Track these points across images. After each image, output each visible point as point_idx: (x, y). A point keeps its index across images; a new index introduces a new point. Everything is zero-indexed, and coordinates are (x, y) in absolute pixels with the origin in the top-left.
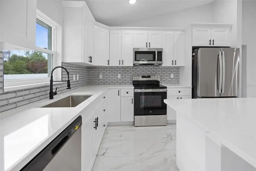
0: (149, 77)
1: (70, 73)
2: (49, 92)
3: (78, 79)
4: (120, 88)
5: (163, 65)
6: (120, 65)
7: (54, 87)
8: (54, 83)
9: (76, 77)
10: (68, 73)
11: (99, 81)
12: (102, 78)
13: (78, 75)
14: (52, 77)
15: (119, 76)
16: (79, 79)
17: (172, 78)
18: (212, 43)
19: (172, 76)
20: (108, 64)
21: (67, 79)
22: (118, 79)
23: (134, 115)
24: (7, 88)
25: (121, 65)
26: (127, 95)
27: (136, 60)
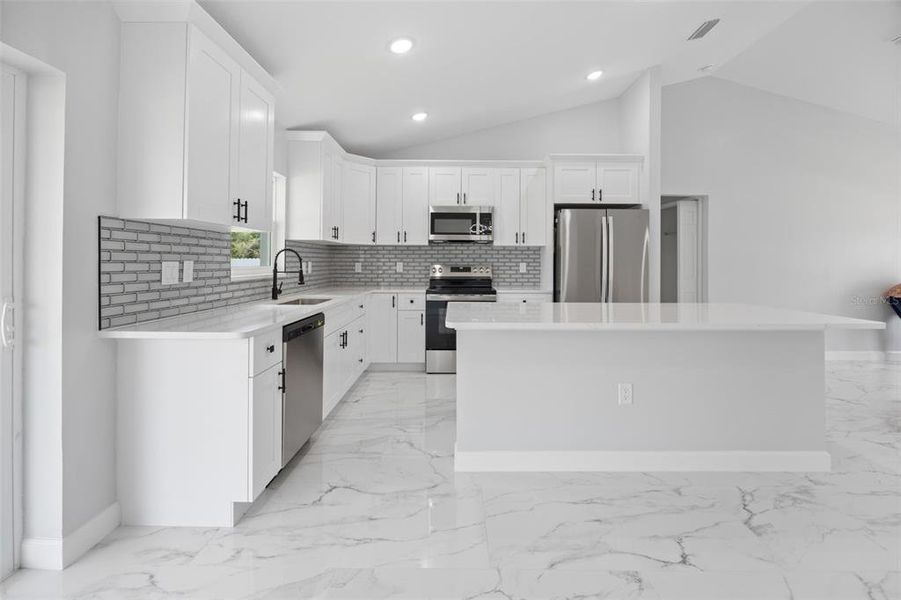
0: (468, 269)
1: (304, 259)
2: (270, 289)
3: (310, 272)
4: (398, 291)
5: (496, 243)
6: (400, 244)
7: (279, 282)
8: (279, 275)
9: (307, 267)
10: (301, 260)
11: (353, 277)
12: (360, 271)
13: (310, 264)
14: (276, 265)
15: (400, 267)
16: (313, 271)
17: (522, 274)
18: (597, 196)
19: (523, 268)
20: (374, 241)
21: (299, 269)
22: (396, 273)
23: (427, 349)
24: (234, 277)
25: (402, 243)
26: (413, 306)
27: (433, 232)
